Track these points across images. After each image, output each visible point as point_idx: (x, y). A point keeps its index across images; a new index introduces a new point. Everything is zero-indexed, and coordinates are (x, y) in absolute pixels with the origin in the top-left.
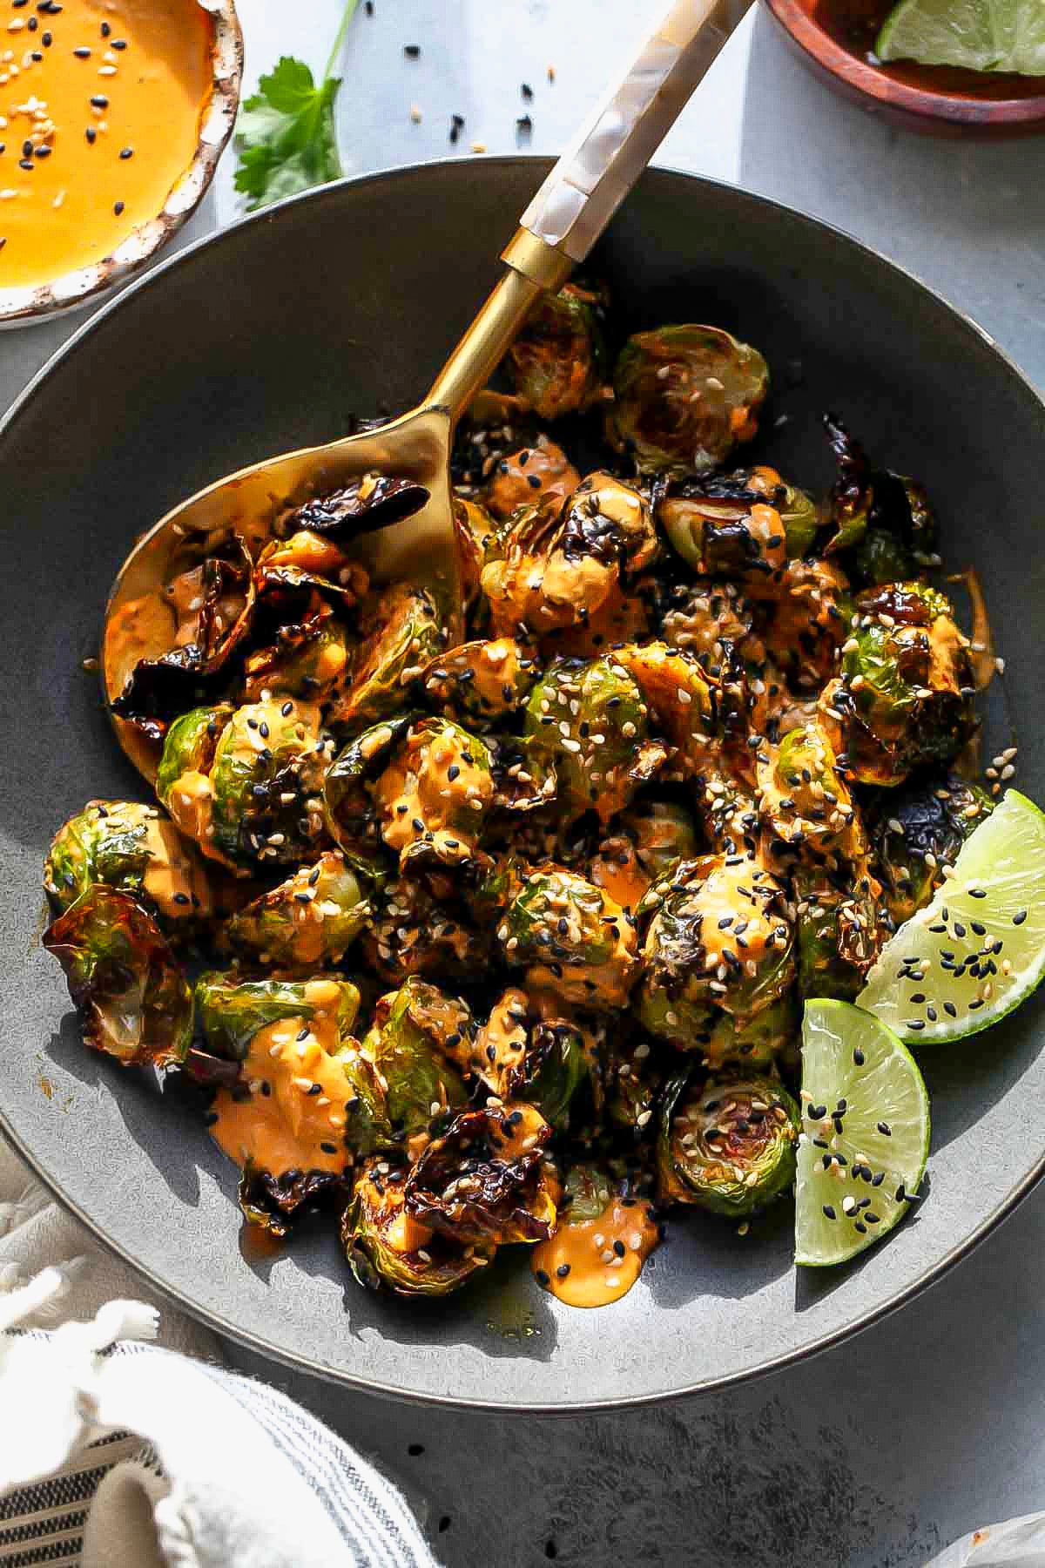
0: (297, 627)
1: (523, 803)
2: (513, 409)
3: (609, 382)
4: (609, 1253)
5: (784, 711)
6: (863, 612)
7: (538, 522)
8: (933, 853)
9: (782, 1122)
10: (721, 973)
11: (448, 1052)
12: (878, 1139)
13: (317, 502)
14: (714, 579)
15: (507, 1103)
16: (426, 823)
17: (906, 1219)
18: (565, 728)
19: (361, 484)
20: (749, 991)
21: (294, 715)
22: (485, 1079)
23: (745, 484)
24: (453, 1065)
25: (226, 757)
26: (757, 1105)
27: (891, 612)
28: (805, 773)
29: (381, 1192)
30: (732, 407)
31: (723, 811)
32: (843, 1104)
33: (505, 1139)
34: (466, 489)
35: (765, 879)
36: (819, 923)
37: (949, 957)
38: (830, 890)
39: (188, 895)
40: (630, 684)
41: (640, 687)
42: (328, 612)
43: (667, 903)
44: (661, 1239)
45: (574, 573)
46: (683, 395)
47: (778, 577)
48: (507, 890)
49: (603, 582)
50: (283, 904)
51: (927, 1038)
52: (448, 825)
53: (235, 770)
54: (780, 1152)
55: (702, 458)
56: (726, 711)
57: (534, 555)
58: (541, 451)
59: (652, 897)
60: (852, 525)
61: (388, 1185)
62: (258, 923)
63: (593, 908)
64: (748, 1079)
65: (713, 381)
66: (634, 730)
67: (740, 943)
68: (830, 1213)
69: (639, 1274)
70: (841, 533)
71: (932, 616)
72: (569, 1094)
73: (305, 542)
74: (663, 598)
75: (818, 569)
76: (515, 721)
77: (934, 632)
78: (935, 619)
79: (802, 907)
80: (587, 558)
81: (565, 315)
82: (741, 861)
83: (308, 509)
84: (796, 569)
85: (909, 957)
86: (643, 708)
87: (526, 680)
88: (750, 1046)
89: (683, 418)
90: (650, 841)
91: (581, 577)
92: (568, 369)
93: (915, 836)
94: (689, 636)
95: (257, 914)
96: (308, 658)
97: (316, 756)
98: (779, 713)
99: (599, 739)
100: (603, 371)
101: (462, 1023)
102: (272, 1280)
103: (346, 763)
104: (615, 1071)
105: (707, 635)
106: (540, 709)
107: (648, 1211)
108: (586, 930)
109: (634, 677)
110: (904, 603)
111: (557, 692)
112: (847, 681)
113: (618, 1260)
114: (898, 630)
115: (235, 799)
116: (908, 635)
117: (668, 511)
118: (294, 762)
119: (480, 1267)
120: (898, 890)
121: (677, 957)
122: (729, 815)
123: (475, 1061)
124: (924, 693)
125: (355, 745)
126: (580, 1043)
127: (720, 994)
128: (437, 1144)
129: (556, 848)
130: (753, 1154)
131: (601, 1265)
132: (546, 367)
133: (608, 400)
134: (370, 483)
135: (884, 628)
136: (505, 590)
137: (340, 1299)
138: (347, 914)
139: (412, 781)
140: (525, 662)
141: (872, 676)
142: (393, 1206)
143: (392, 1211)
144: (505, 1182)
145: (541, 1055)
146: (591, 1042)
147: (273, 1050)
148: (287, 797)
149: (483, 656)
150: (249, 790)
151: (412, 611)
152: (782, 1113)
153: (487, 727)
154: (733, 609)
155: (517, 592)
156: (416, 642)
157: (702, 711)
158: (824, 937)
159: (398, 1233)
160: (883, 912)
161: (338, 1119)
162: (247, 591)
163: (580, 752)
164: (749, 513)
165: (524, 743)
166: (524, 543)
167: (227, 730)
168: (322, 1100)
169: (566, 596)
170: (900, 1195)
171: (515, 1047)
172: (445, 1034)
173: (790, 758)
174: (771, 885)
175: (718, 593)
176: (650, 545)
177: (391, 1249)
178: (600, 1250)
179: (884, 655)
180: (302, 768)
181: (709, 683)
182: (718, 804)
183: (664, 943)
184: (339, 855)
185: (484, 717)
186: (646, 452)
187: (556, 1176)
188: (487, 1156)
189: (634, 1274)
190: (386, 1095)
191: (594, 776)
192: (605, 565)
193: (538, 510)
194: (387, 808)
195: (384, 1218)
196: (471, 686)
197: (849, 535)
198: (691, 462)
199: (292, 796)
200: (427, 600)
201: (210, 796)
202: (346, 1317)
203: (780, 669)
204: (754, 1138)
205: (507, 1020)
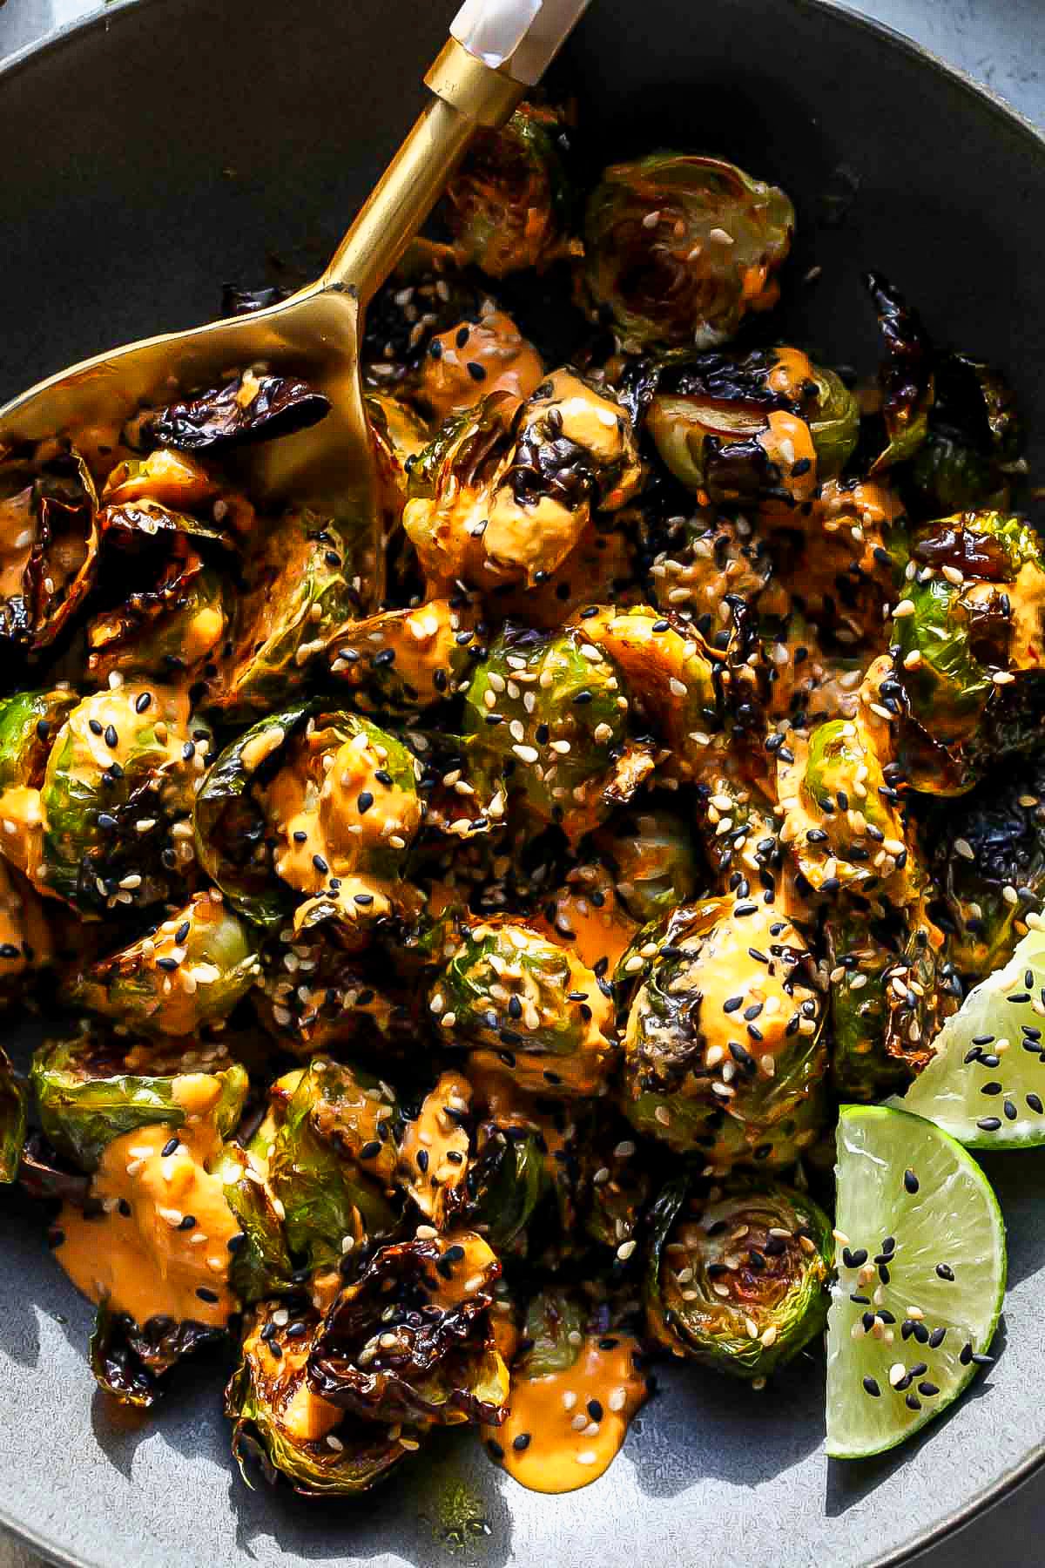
0: (154, 595)
1: (462, 826)
2: (448, 262)
3: (576, 231)
4: (582, 1418)
5: (816, 682)
6: (922, 562)
7: (480, 438)
8: (1013, 885)
9: (810, 1255)
10: (727, 1073)
11: (367, 1164)
12: (935, 1285)
13: (180, 409)
14: (719, 513)
15: (443, 1234)
16: (331, 864)
17: (975, 1386)
18: (516, 729)
19: (240, 385)
20: (765, 1093)
21: (154, 709)
22: (415, 1195)
23: (763, 379)
24: (371, 1179)
25: (60, 773)
26: (776, 1231)
27: (960, 563)
28: (841, 798)
29: (277, 1354)
30: (745, 268)
31: (730, 837)
32: (889, 1245)
33: (440, 1280)
34: (386, 370)
35: (788, 934)
36: (859, 994)
37: (1034, 1036)
38: (876, 948)
39: (17, 944)
40: (605, 669)
41: (619, 673)
42: (197, 566)
43: (655, 971)
44: (652, 1393)
45: (527, 524)
46: (678, 250)
47: (807, 508)
48: (442, 945)
49: (568, 532)
50: (141, 970)
51: (1003, 1142)
52: (359, 870)
53: (73, 794)
54: (806, 1298)
55: (704, 334)
56: (736, 702)
57: (475, 485)
58: (484, 327)
59: (635, 963)
60: (907, 433)
61: (287, 1342)
62: (108, 992)
63: (554, 981)
64: (764, 1192)
65: (718, 233)
66: (611, 733)
67: (753, 1034)
68: (872, 1388)
69: (621, 1444)
70: (891, 445)
71: (1014, 565)
72: (527, 1212)
73: (165, 466)
74: (651, 537)
75: (862, 496)
76: (452, 713)
77: (1017, 589)
78: (1018, 570)
79: (837, 973)
80: (545, 501)
81: (516, 146)
82: (754, 910)
83: (168, 419)
84: (832, 494)
85: (980, 1035)
86: (622, 701)
87: (464, 659)
88: (768, 1148)
89: (679, 279)
90: (635, 871)
91: (536, 529)
92: (521, 216)
93: (990, 860)
94: (684, 592)
95: (108, 980)
96: (172, 630)
97: (183, 767)
98: (808, 685)
99: (563, 747)
100: (565, 221)
101: (384, 1123)
102: (135, 1467)
103: (223, 779)
104: (589, 1178)
105: (710, 591)
106: (484, 702)
107: (634, 1355)
108: (546, 1011)
109: (610, 657)
110: (977, 550)
111: (506, 680)
112: (900, 658)
113: (594, 1426)
114: (969, 588)
115: (73, 832)
116: (982, 594)
117: (658, 419)
118: (150, 777)
119: (408, 1452)
120: (965, 933)
121: (667, 1052)
122: (738, 844)
123: (403, 1169)
124: (1003, 677)
125: (235, 753)
126: (540, 1147)
127: (725, 1099)
128: (351, 1292)
129: (509, 873)
130: (771, 1298)
131: (571, 1434)
132: (492, 210)
133: (578, 257)
134: (252, 384)
135: (950, 585)
136: (435, 540)
137: (226, 1489)
138: (228, 977)
139: (314, 796)
140: (464, 635)
141: (932, 652)
142: (293, 1372)
143: (292, 1379)
144: (442, 1339)
145: (488, 1166)
146: (556, 1143)
147: (131, 1168)
148: (144, 825)
149: (405, 632)
150: (92, 820)
151: (310, 560)
152: (810, 1244)
153: (414, 719)
154: (745, 553)
155: (451, 541)
156: (317, 608)
157: (702, 703)
158: (865, 1014)
159: (299, 1413)
160: (946, 969)
161: (218, 1261)
162: (88, 535)
163: (537, 762)
164: (767, 423)
165: (463, 743)
166: (460, 471)
167: (62, 735)
168: (197, 1237)
169: (516, 556)
170: (967, 1356)
171: (453, 1158)
172: (361, 1140)
173: (821, 774)
174: (795, 942)
175: (724, 531)
176: (631, 476)
177: (290, 1438)
178: (570, 1415)
179: (947, 625)
180: (164, 784)
181: (714, 659)
182: (725, 825)
183: (650, 1031)
184: (216, 896)
185: (409, 707)
186: (628, 322)
187: (510, 1317)
188: (417, 1301)
189: (614, 1443)
190: (283, 1224)
191: (556, 792)
192: (569, 508)
193: (480, 422)
194: (280, 829)
195: (281, 1391)
196: (392, 671)
197: (902, 449)
198: (689, 339)
199: (151, 823)
200: (333, 544)
201: (40, 826)
202: (233, 1521)
203: (810, 617)
204: (771, 1276)
205: (443, 1118)
